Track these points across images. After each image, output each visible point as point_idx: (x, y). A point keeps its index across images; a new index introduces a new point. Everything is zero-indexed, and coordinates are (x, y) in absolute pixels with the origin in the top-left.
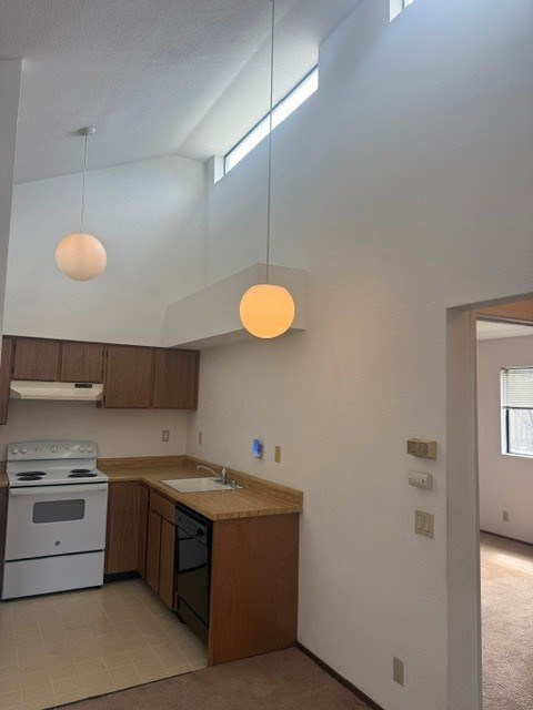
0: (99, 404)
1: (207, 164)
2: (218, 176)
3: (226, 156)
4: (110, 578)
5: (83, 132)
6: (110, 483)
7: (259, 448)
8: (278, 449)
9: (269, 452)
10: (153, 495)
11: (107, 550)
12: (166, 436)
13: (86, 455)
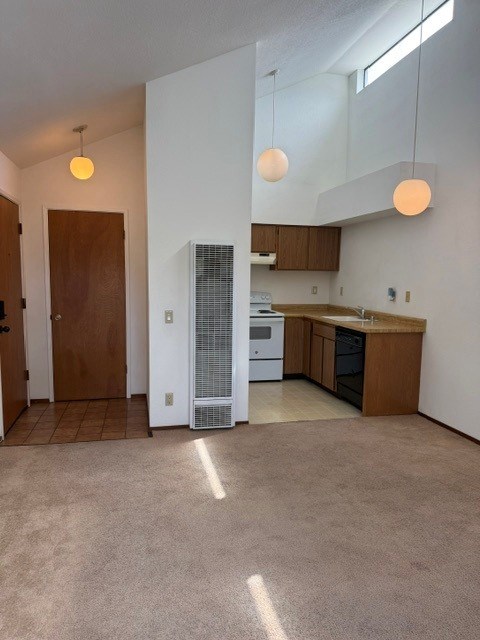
0: (272, 267)
1: (351, 77)
2: (360, 88)
3: (365, 69)
4: (287, 377)
5: (273, 73)
6: (286, 318)
7: (393, 293)
8: (408, 294)
9: (401, 296)
10: (315, 326)
11: (284, 359)
12: (314, 291)
13: (264, 301)
